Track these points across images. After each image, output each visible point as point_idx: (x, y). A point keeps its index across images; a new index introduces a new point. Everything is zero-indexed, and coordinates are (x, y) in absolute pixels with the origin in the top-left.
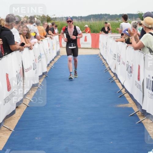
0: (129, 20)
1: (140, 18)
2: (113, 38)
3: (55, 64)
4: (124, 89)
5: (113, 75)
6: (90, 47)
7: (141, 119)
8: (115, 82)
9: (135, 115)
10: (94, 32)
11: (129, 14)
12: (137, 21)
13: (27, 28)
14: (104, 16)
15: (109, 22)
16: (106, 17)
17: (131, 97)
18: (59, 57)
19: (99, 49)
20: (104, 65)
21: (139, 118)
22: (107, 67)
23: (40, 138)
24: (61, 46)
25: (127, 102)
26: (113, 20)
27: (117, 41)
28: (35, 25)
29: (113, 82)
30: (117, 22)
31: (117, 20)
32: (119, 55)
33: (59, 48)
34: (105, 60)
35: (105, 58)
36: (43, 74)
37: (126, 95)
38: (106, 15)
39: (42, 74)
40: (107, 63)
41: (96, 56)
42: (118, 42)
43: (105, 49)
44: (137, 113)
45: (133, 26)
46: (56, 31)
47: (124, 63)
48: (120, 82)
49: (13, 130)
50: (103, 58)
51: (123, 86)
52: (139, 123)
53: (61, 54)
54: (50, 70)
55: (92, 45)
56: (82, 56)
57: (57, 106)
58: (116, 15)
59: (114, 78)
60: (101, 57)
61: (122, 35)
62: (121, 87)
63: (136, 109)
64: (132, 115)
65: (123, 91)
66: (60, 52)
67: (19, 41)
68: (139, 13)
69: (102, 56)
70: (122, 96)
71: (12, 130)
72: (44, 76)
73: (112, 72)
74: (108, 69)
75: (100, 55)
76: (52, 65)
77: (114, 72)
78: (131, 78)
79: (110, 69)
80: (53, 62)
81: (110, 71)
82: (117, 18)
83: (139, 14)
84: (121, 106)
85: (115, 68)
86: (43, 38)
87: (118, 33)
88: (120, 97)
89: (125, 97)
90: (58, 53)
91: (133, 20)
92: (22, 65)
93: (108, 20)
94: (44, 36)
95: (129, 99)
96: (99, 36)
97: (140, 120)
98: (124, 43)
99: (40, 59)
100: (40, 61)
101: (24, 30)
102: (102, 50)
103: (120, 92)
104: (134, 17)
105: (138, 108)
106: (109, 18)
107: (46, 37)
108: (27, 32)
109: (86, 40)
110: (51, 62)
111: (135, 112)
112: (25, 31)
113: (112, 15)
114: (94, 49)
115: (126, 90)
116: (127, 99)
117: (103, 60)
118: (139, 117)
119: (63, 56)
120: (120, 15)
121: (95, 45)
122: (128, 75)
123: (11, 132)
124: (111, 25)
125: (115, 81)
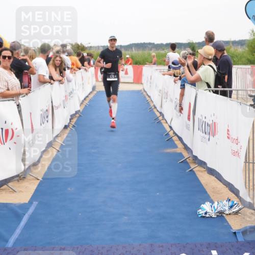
0: (177, 49)
1: (190, 47)
2: (159, 71)
3: (90, 101)
4: (172, 131)
5: (158, 114)
6: (132, 81)
7: (192, 166)
8: (161, 123)
9: (185, 162)
10: (136, 63)
11: (177, 43)
12: (186, 52)
13: (61, 58)
14: (148, 45)
15: (154, 52)
16: (150, 47)
17: (180, 140)
18: (95, 92)
19: (142, 84)
20: (148, 103)
21: (189, 166)
22: (152, 105)
23: (73, 189)
24: (97, 80)
25: (176, 147)
26: (158, 50)
27: (164, 75)
28: (67, 56)
29: (159, 122)
30: (163, 52)
31: (163, 49)
32: (166, 91)
33: (94, 82)
34: (149, 97)
35: (149, 94)
36: (77, 112)
37: (175, 138)
38: (150, 44)
39: (74, 113)
40: (152, 101)
41: (139, 92)
42: (166, 76)
43: (149, 83)
44: (187, 160)
45: (183, 57)
46: (92, 62)
47: (172, 101)
48: (167, 122)
49: (41, 179)
50: (147, 95)
51: (171, 127)
52: (190, 171)
53: (97, 89)
54: (84, 108)
55: (134, 79)
56: (122, 92)
57: (93, 151)
58: (162, 44)
59: (161, 118)
60: (144, 93)
61: (169, 67)
62: (168, 129)
63: (186, 155)
64: (182, 162)
65: (171, 133)
66: (97, 87)
67: (47, 73)
68: (189, 41)
69: (146, 92)
70: (170, 139)
71: (39, 178)
72: (78, 115)
73: (158, 111)
74: (153, 107)
75: (143, 91)
76: (86, 102)
77: (160, 111)
78: (180, 118)
79: (155, 107)
80: (87, 98)
81: (155, 110)
82: (163, 48)
83: (189, 43)
84: (169, 150)
85: (161, 106)
86: (76, 71)
87: (165, 65)
88: (167, 140)
89: (173, 141)
90: (94, 88)
91: (182, 50)
92: (52, 102)
93: (153, 50)
94: (77, 68)
95: (178, 143)
96: (142, 69)
97: (190, 167)
98: (173, 77)
99: (72, 95)
100: (72, 97)
101: (57, 60)
102: (146, 85)
103: (168, 134)
104: (183, 47)
105: (188, 153)
106: (153, 47)
107: (80, 69)
108: (60, 62)
109: (126, 73)
110: (85, 99)
111: (186, 158)
112: (58, 62)
113: (158, 44)
114: (136, 83)
115: (174, 133)
116: (176, 142)
117: (147, 97)
118: (190, 164)
119: (99, 91)
120: (167, 45)
121: (138, 79)
122: (177, 114)
123: (39, 181)
124: (156, 56)
125: (162, 121)
